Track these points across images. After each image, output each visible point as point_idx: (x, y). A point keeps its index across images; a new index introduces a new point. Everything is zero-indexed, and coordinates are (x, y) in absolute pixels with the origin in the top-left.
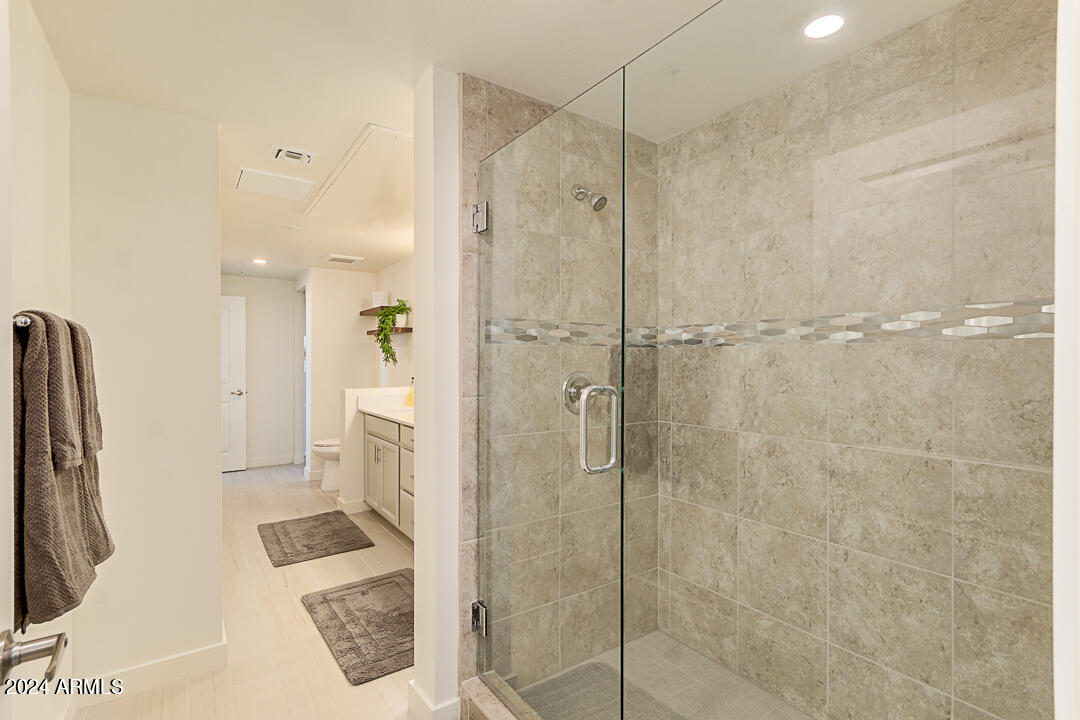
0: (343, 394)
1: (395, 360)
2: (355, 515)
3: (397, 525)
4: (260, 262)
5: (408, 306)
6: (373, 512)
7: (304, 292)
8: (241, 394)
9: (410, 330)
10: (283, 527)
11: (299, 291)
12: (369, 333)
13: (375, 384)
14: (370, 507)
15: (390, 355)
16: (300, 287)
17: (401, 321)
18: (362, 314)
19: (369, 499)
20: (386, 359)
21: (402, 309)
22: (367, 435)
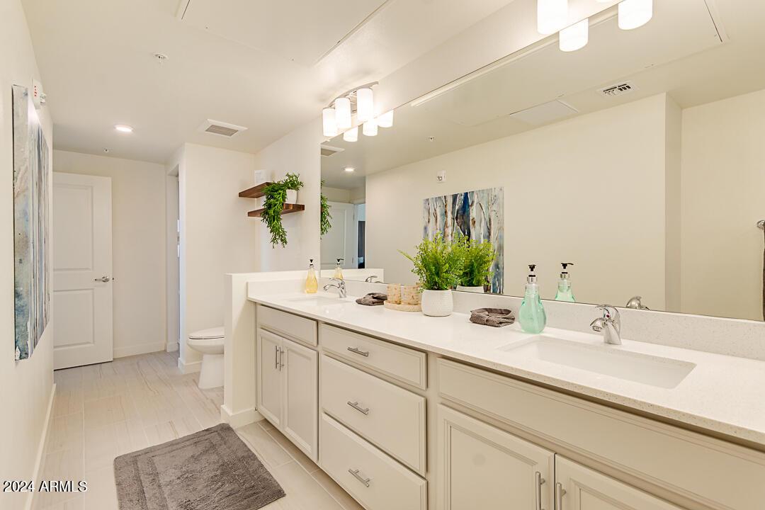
0: (228, 281)
1: (284, 241)
2: (244, 428)
3: (314, 459)
4: (124, 129)
5: (299, 180)
6: (266, 422)
7: (177, 176)
8: (106, 280)
9: (301, 208)
10: (151, 462)
11: (170, 175)
12: (250, 214)
13: (255, 268)
14: (263, 417)
15: (279, 235)
16: (172, 169)
17: (291, 197)
18: (241, 195)
19: (261, 408)
20: (274, 240)
21: (293, 184)
22: (259, 330)
